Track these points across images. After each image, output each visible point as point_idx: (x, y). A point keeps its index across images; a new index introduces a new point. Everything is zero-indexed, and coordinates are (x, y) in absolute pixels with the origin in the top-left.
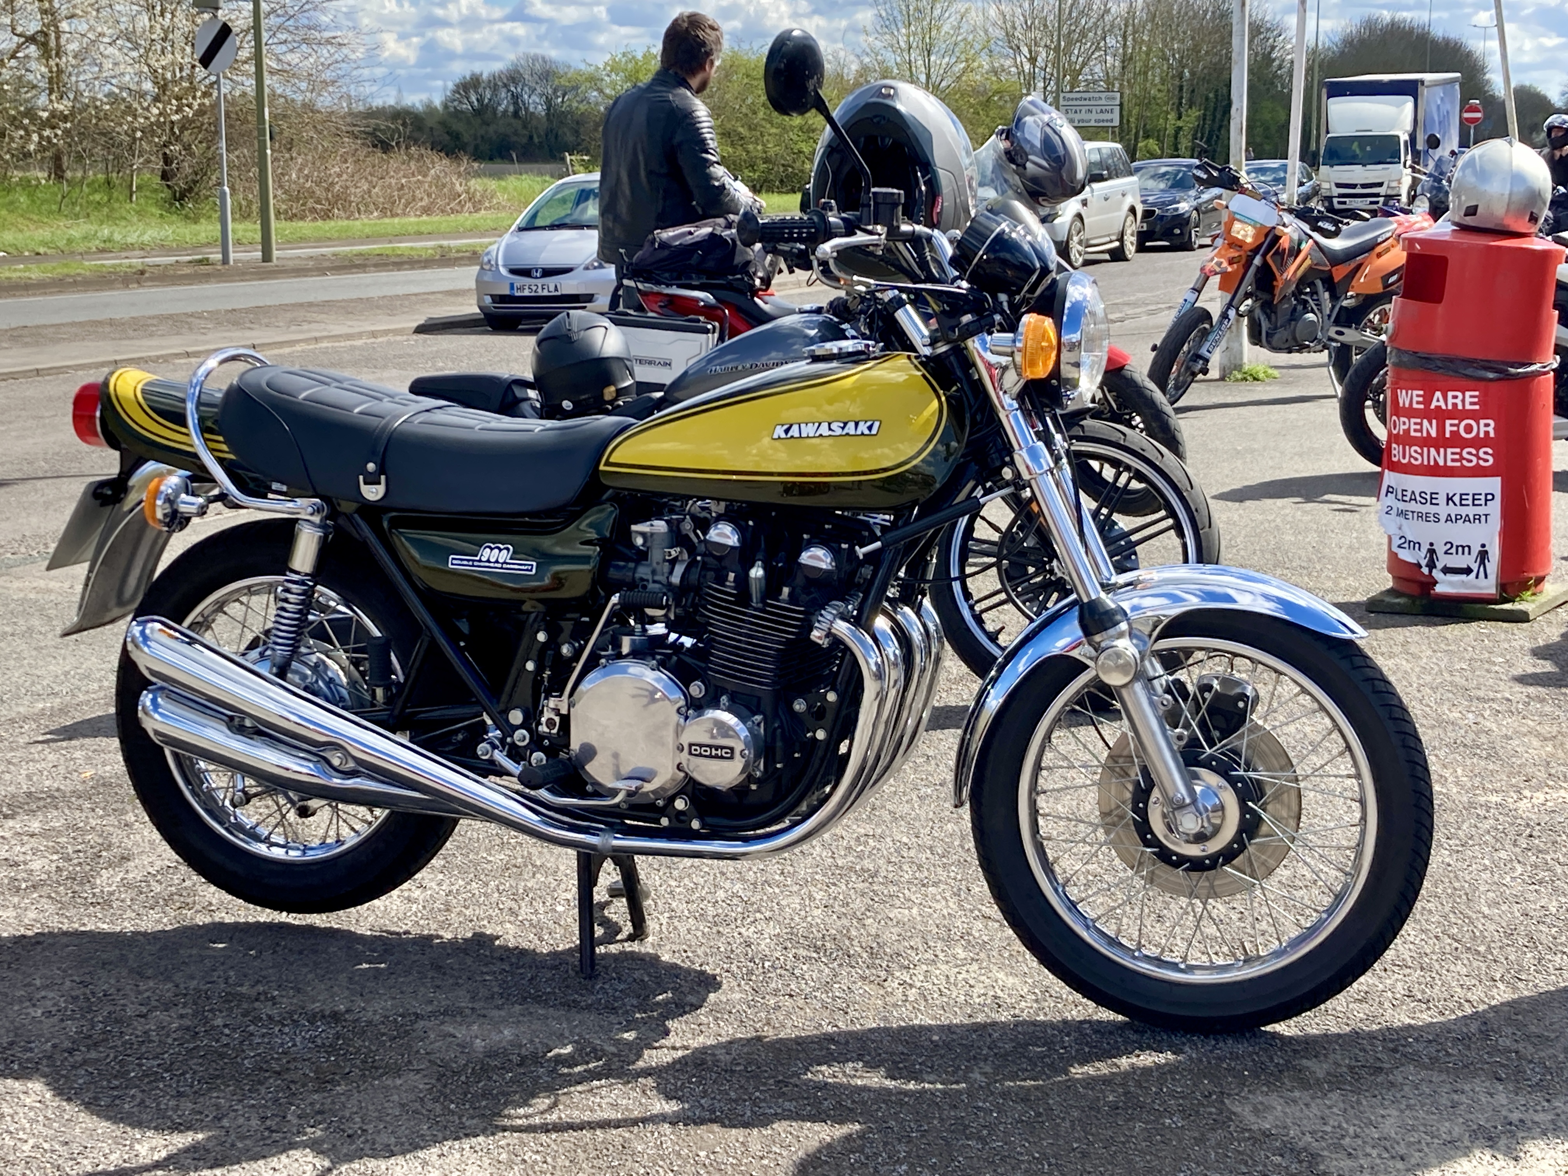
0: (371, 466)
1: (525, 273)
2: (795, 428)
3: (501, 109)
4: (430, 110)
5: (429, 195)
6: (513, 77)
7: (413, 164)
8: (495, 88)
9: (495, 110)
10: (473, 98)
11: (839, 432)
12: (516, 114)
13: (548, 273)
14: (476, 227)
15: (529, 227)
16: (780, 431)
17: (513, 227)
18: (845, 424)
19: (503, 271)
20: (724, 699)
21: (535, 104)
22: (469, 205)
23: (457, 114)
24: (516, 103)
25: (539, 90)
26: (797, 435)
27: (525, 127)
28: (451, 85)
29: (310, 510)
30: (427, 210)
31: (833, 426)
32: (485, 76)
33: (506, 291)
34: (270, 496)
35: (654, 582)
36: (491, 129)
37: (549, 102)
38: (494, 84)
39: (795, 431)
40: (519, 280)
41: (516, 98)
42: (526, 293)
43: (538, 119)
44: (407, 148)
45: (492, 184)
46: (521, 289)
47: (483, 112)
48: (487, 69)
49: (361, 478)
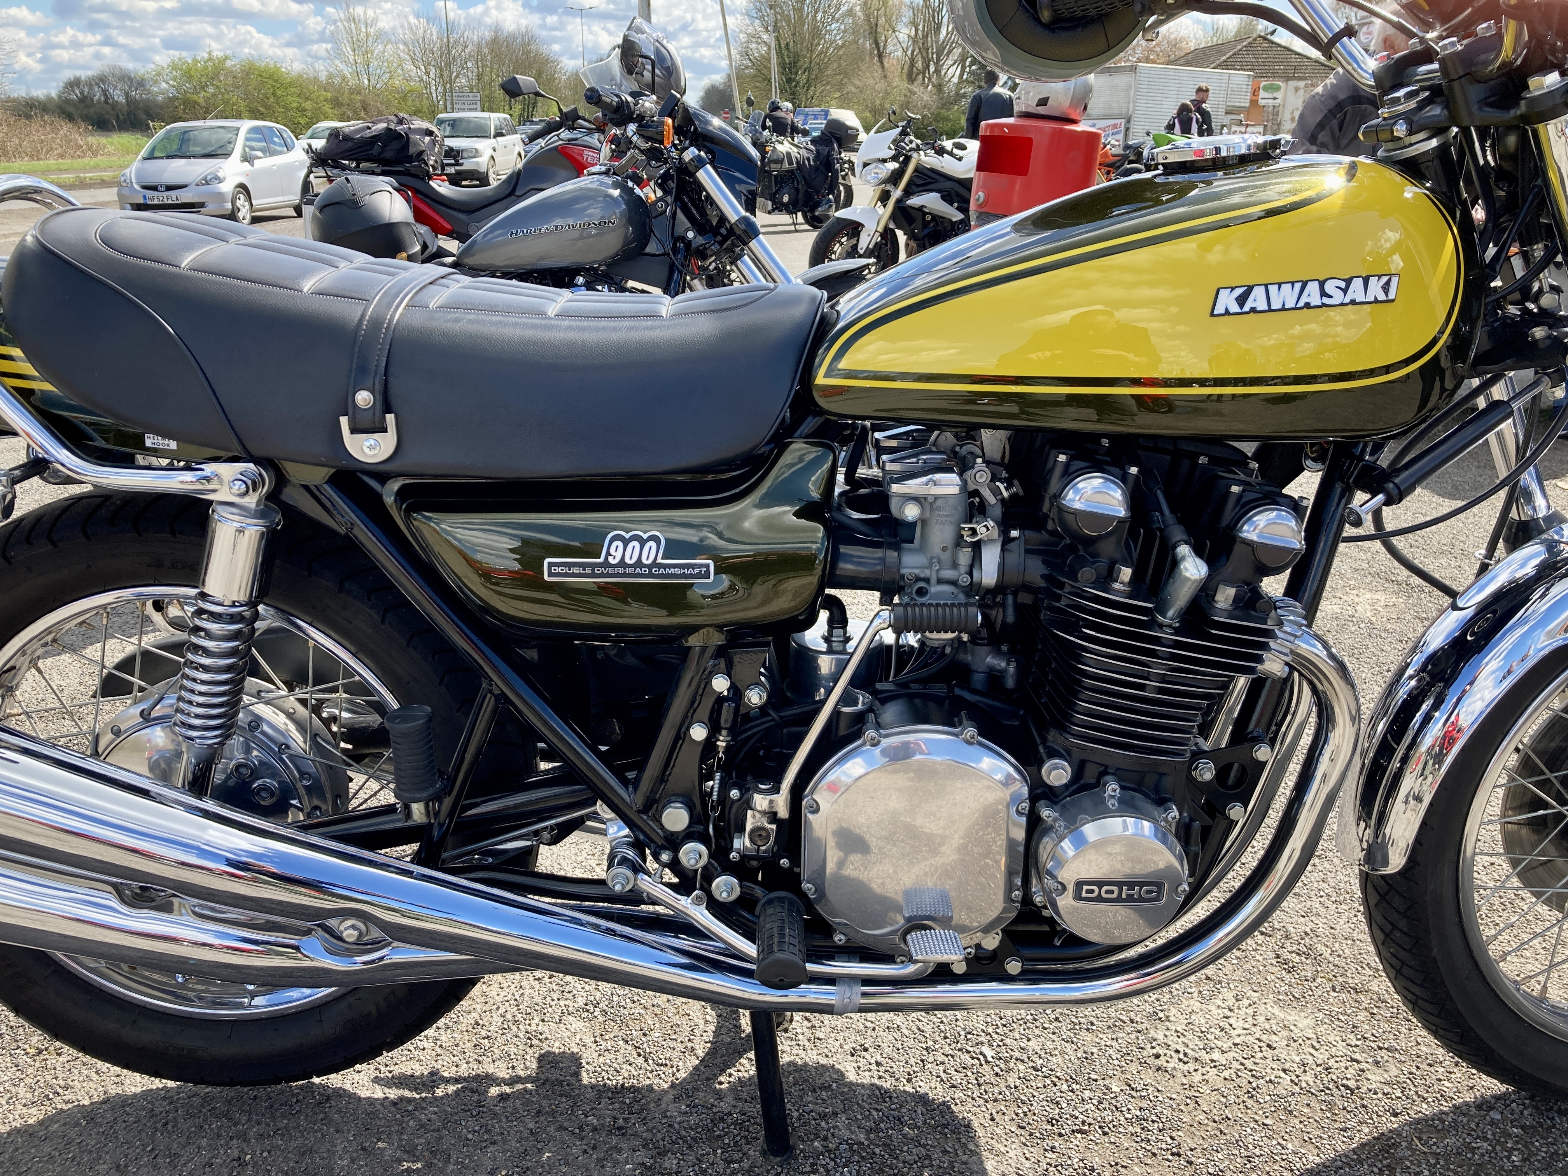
0: (363, 398)
1: (154, 188)
2: (1258, 293)
3: (96, 98)
4: (50, 99)
5: (61, 147)
6: (102, 79)
7: (48, 128)
8: (90, 86)
9: (92, 100)
10: (77, 92)
11: (1338, 297)
12: (106, 102)
13: (169, 188)
14: (98, 166)
15: (151, 157)
16: (1227, 301)
17: (140, 157)
18: (1348, 282)
19: (137, 187)
20: (1112, 788)
21: (118, 96)
22: (89, 153)
23: (67, 101)
24: (105, 95)
25: (119, 87)
26: (1262, 305)
27: (113, 109)
28: (61, 84)
29: (239, 487)
30: (61, 156)
31: (1329, 287)
32: (83, 78)
33: (141, 201)
34: (140, 459)
35: (940, 581)
36: (92, 111)
37: (127, 95)
38: (90, 83)
39: (1258, 299)
40: (149, 193)
41: (105, 92)
42: (156, 202)
43: (121, 103)
44: (42, 117)
45: (103, 140)
46: (152, 199)
47: (84, 100)
48: (84, 74)
49: (344, 421)
